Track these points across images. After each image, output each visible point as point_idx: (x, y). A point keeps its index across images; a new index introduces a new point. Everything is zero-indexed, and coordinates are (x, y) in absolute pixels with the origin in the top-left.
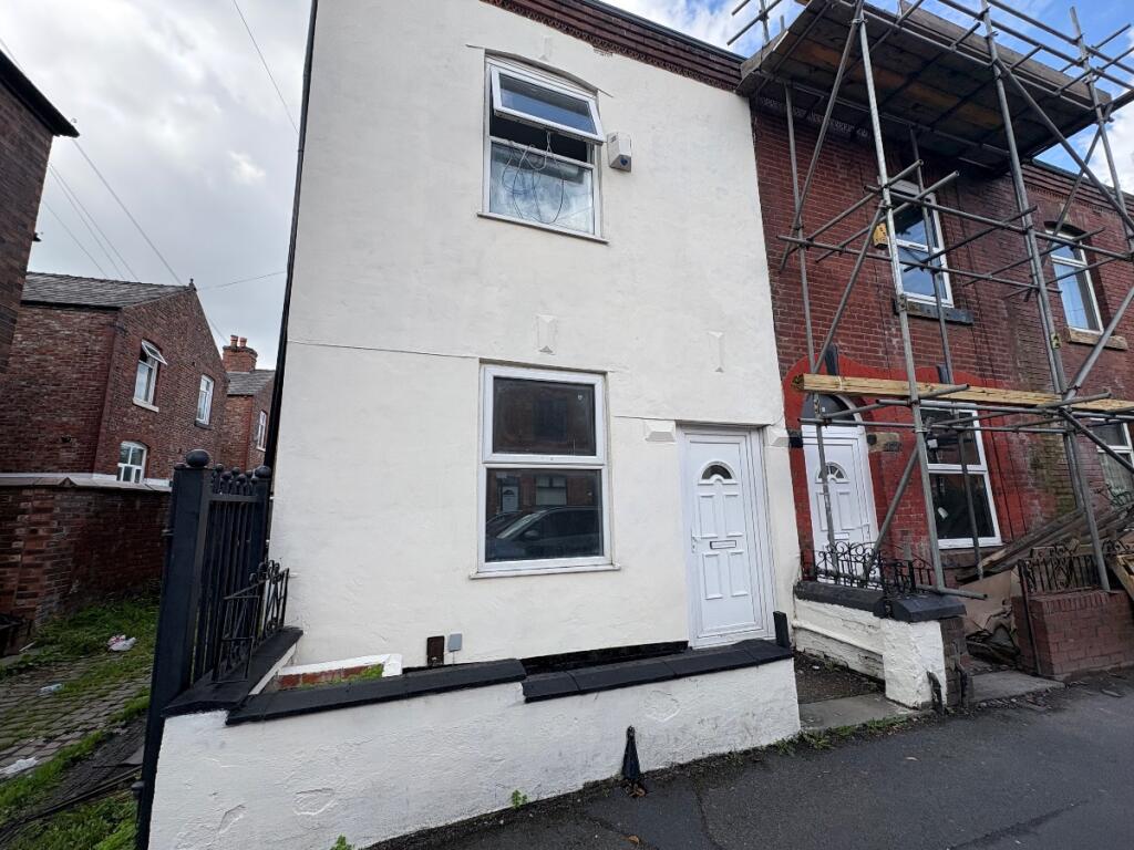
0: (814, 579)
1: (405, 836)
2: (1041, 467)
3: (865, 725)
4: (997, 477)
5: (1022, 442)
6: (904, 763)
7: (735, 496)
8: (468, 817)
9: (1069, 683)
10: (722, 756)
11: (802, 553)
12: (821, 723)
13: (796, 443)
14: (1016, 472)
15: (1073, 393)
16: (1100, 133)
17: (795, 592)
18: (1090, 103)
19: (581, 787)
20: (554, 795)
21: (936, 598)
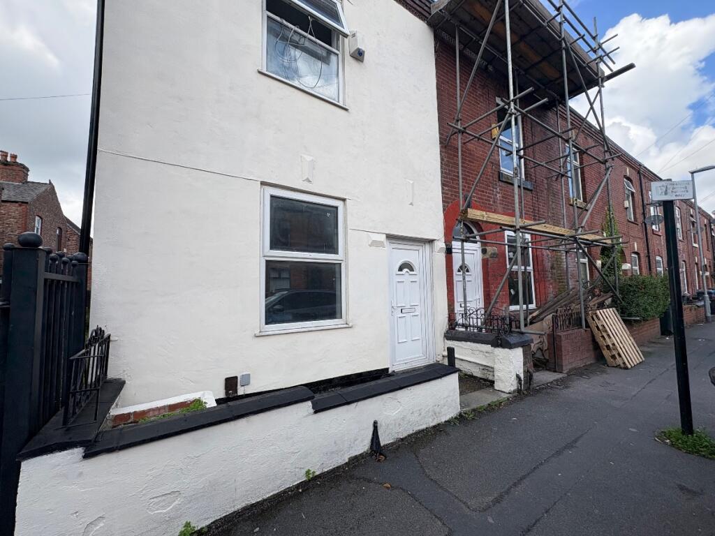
0: (454, 329)
1: (234, 512)
2: (554, 269)
3: (489, 404)
4: (536, 273)
5: (548, 255)
6: (511, 422)
7: (415, 282)
8: (277, 491)
9: (569, 374)
10: (423, 430)
11: (449, 314)
12: (468, 406)
13: (449, 251)
14: (544, 270)
15: (580, 229)
16: (599, 92)
17: (445, 336)
18: (597, 74)
19: (347, 460)
20: (331, 468)
21: (521, 336)
